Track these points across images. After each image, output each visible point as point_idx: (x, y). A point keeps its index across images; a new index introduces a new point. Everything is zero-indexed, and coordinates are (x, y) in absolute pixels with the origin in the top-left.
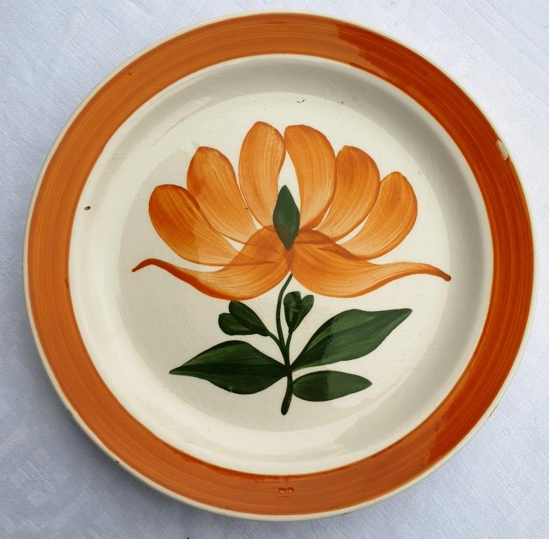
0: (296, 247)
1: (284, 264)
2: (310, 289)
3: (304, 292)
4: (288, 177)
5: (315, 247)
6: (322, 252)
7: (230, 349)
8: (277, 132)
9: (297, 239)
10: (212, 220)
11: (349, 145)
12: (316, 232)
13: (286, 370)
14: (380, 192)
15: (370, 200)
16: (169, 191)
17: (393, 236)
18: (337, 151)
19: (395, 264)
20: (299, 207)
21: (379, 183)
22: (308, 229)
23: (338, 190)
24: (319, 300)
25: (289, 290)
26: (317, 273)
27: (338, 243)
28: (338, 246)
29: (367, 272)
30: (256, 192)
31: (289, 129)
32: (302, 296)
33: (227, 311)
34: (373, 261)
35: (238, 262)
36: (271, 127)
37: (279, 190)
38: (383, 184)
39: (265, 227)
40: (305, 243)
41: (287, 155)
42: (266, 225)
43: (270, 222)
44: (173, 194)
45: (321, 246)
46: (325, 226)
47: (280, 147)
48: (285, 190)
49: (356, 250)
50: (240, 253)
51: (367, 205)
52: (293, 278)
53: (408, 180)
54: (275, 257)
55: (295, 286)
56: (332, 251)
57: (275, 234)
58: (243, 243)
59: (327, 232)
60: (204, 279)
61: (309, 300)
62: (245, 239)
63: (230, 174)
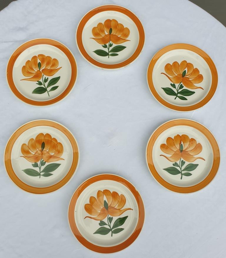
0: (109, 210)
1: (107, 213)
2: (112, 216)
4: (105, 198)
5: (111, 209)
6: (113, 210)
7: (102, 228)
9: (108, 208)
10: (95, 208)
11: (113, 191)
12: (111, 207)
13: (111, 230)
17: (123, 205)
18: (112, 193)
19: (124, 209)
20: (108, 203)
21: (119, 197)
22: (110, 206)
23: (113, 199)
24: (114, 217)
25: (109, 217)
26: (113, 213)
28: (115, 208)
29: (120, 211)
30: (100, 202)
31: (104, 191)
34: (121, 209)
35: (100, 214)
36: (101, 191)
41: (104, 195)
43: (104, 206)
44: (88, 205)
48: (105, 201)
49: (118, 208)
51: (118, 201)
53: (123, 195)
55: (110, 216)
57: (105, 208)
59: (113, 206)
60: (95, 218)
61: (112, 218)
62: (100, 210)
63: (96, 200)
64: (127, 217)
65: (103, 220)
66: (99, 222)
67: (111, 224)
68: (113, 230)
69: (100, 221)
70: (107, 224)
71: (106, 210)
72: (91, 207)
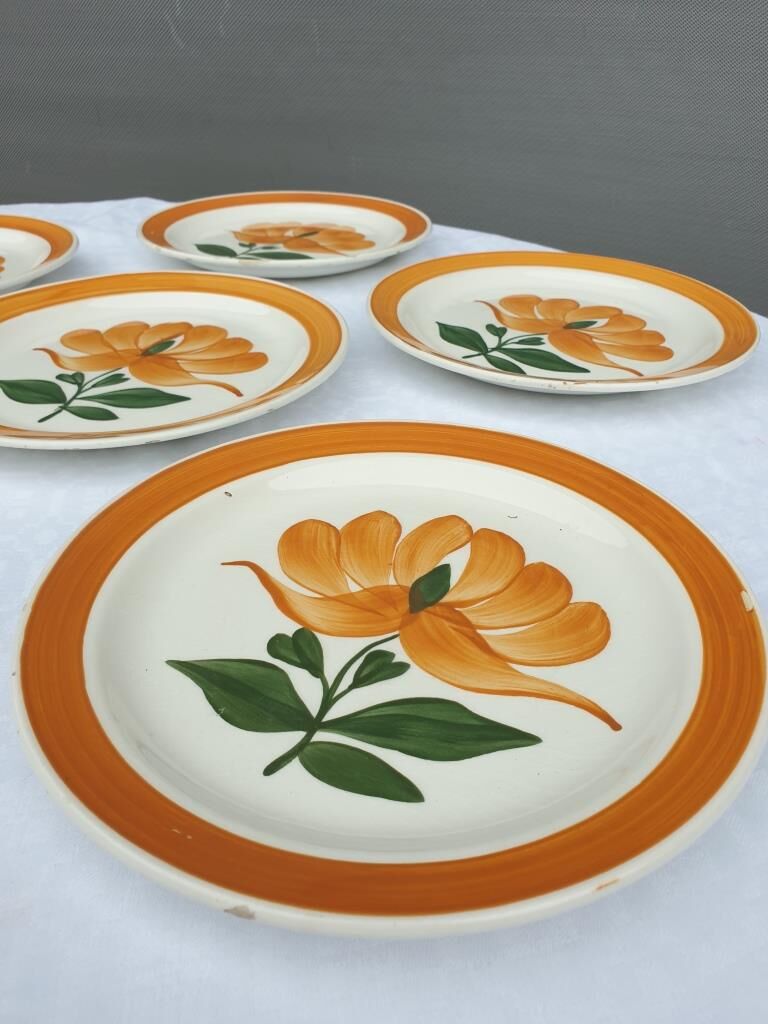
0: (423, 614)
1: (397, 622)
2: (411, 657)
3: (401, 656)
4: (458, 561)
5: (447, 624)
6: (453, 632)
8: (469, 528)
9: (430, 609)
10: (344, 559)
11: (549, 563)
12: (460, 613)
13: (311, 724)
14: (564, 611)
15: (546, 612)
16: (320, 526)
17: (560, 655)
18: (527, 563)
19: (546, 682)
20: (452, 586)
21: (567, 603)
22: (451, 606)
23: (508, 590)
24: (414, 671)
25: (383, 647)
26: (431, 650)
27: (479, 631)
28: (479, 635)
29: (501, 673)
30: (412, 557)
31: (484, 530)
32: (396, 660)
33: (290, 634)
34: (515, 666)
35: (345, 600)
36: (466, 522)
37: (440, 564)
38: (570, 607)
39: (399, 586)
40: (438, 616)
41: (469, 545)
42: (400, 584)
43: (408, 584)
44: (322, 529)
45: (455, 626)
46: (473, 611)
47: (465, 538)
48: (445, 568)
49: (499, 647)
50: (352, 594)
51: (538, 615)
52: (398, 638)
53: (608, 616)
54: (390, 612)
55: (394, 647)
56: (467, 636)
57: (407, 595)
58: (362, 587)
59: (472, 618)
60: (291, 598)
61: (402, 668)
62: (368, 585)
63: (394, 535)
64: (530, 739)
65: (320, 637)
66: (290, 628)
67: (355, 691)
68: (321, 736)
69: (297, 633)
70: (330, 673)
71: (406, 606)
72: (329, 544)
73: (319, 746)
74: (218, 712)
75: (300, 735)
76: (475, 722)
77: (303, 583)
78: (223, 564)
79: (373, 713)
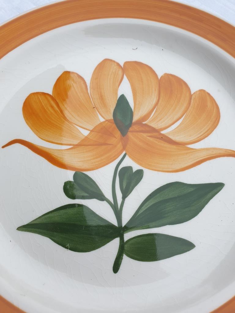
0: (130, 135)
1: (120, 146)
2: (141, 164)
3: (136, 167)
4: (125, 89)
5: (145, 135)
6: (151, 139)
7: (70, 211)
8: (118, 64)
9: (131, 129)
11: (168, 73)
12: (146, 125)
13: (118, 231)
14: (192, 101)
15: (185, 105)
16: (39, 96)
17: (204, 130)
18: (159, 77)
19: (207, 149)
20: (132, 108)
21: (191, 96)
22: (139, 122)
23: (161, 98)
24: (147, 173)
25: (123, 165)
27: (163, 132)
28: (163, 135)
29: (187, 154)
30: (102, 98)
31: (126, 63)
32: (134, 170)
33: (72, 179)
34: (190, 146)
35: (84, 144)
36: (114, 61)
37: (119, 96)
38: (193, 97)
39: (107, 120)
40: (137, 132)
41: (125, 76)
42: (107, 119)
43: (111, 117)
44: (41, 98)
45: (149, 134)
46: (152, 121)
47: (120, 72)
48: (123, 98)
49: (177, 138)
50: (86, 137)
51: (183, 108)
52: (127, 156)
53: (211, 95)
54: (113, 141)
55: (128, 162)
56: (157, 138)
57: (114, 125)
58: (89, 130)
59: (154, 125)
60: (55, 155)
61: (140, 173)
62: (91, 128)
63: (84, 86)
64: (217, 187)
65: (89, 173)
66: (69, 176)
67: (127, 200)
68: (128, 236)
69: (75, 176)
70: (108, 194)
71: (118, 134)
72: (52, 107)
73: (130, 242)
74: (67, 248)
75: (117, 241)
76: (192, 189)
77: (56, 141)
78: (3, 147)
79: (144, 208)
